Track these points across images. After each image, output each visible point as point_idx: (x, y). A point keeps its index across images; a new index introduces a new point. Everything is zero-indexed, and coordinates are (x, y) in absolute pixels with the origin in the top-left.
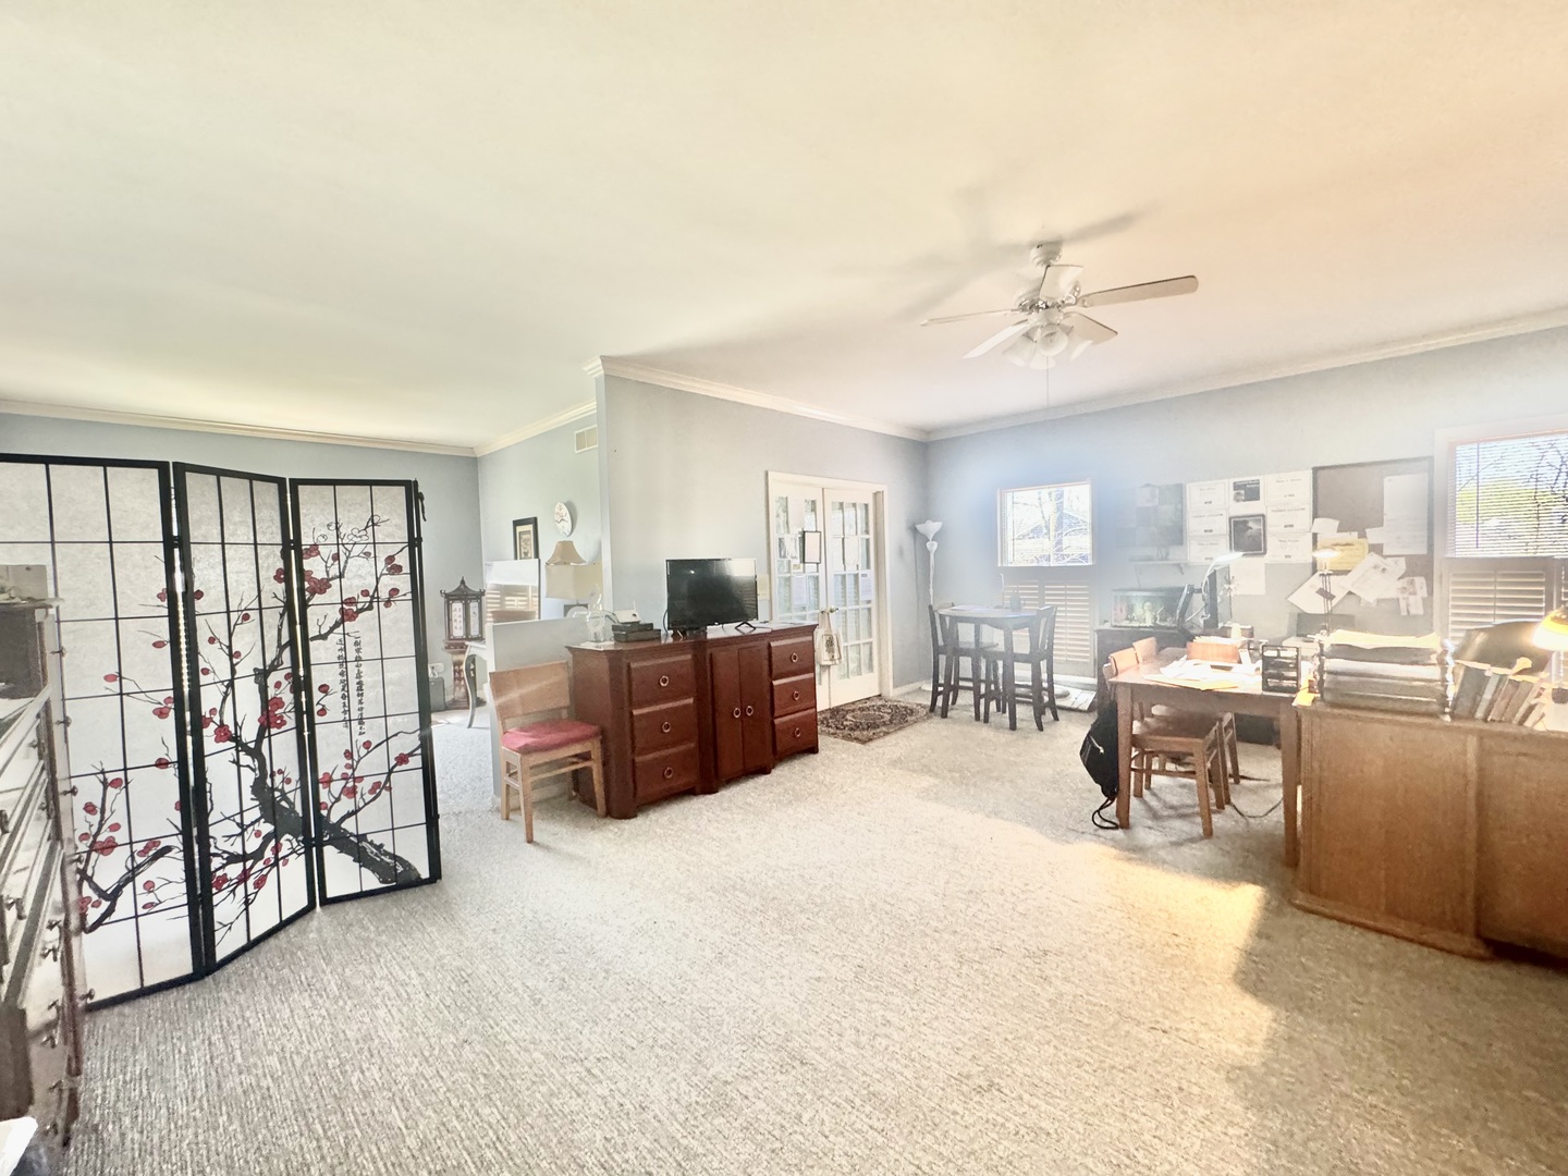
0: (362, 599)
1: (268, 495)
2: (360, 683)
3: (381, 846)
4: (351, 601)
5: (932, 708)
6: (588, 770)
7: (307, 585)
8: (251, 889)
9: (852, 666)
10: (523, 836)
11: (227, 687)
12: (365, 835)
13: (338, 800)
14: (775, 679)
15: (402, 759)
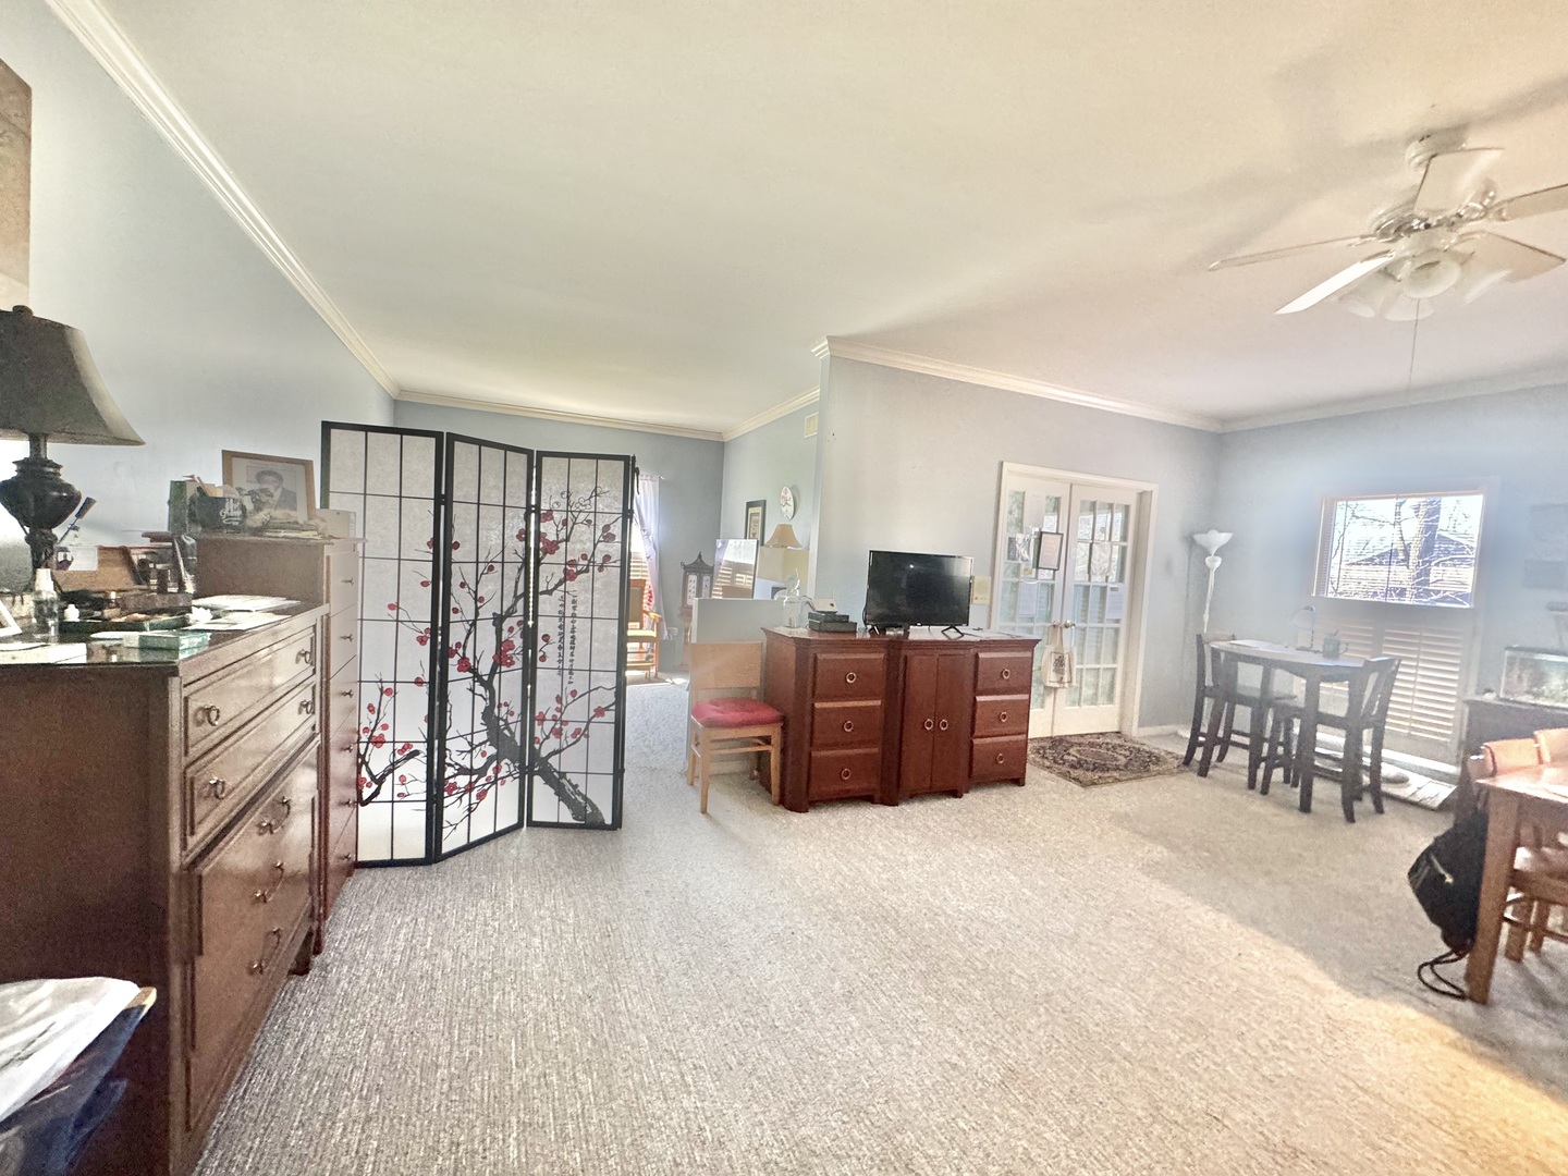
0: (582, 562)
1: (518, 463)
2: (573, 637)
3: (576, 786)
4: (573, 563)
5: (1188, 760)
6: (768, 754)
7: (541, 545)
8: (474, 800)
9: (1087, 692)
10: (698, 805)
11: (471, 626)
12: (565, 773)
13: (548, 737)
14: (981, 694)
15: (600, 712)
